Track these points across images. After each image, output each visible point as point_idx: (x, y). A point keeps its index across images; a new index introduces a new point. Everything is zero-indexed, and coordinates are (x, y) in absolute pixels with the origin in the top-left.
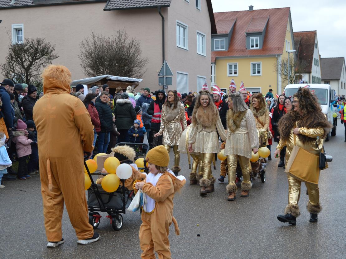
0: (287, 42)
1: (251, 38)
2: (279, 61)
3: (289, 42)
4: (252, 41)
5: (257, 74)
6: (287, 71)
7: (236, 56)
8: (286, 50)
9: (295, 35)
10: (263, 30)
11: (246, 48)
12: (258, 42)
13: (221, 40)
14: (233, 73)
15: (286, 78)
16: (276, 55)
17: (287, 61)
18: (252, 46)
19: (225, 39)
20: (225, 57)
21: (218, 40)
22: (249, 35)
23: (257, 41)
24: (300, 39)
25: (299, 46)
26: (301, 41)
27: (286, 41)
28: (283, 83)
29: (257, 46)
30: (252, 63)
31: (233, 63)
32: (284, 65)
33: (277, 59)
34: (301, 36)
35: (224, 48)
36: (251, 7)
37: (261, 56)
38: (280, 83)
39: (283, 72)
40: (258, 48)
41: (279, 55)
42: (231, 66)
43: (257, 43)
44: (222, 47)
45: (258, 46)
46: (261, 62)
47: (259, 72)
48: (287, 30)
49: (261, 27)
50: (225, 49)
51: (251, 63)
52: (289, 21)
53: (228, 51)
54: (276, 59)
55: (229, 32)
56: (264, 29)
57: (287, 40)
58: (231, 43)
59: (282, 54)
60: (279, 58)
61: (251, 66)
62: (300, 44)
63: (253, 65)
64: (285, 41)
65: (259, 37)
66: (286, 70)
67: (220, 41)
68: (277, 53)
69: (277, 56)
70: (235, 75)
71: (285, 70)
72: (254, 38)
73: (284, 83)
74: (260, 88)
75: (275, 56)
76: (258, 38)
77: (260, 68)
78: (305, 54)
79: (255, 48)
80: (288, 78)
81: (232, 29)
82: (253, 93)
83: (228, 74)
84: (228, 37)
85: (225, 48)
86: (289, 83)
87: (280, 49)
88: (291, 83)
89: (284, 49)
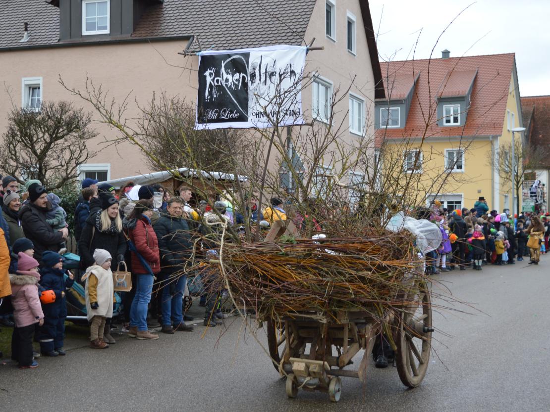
0: (510, 114)
1: (445, 107)
2: (496, 147)
3: (513, 115)
4: (448, 112)
5: (455, 170)
6: (511, 165)
8: (508, 129)
9: (523, 102)
10: (467, 93)
11: (437, 124)
12: (458, 114)
13: (392, 110)
14: (414, 167)
15: (508, 177)
16: (491, 137)
17: (510, 147)
18: (448, 121)
19: (399, 108)
20: (400, 140)
22: (442, 100)
23: (455, 112)
24: (533, 109)
25: (531, 122)
26: (533, 113)
27: (508, 112)
28: (503, 186)
29: (456, 120)
30: (447, 151)
32: (504, 154)
33: (492, 143)
34: (534, 104)
35: (397, 124)
36: (446, 53)
38: (497, 186)
39: (502, 166)
40: (458, 124)
41: (495, 137)
42: (409, 155)
43: (456, 115)
44: (395, 122)
45: (458, 120)
46: (463, 149)
47: (460, 167)
48: (509, 93)
49: (462, 87)
50: (399, 126)
51: (445, 150)
52: (512, 77)
53: (406, 130)
54: (490, 144)
55: (406, 96)
56: (469, 91)
57: (509, 110)
58: (410, 116)
59: (500, 136)
60: (495, 143)
61: (446, 156)
62: (533, 118)
63: (449, 153)
64: (506, 112)
65: (459, 105)
66: (509, 162)
67: (390, 112)
68: (490, 133)
69: (491, 139)
70: (418, 171)
71: (507, 163)
72: (452, 107)
73: (505, 186)
74: (461, 195)
75: (489, 138)
76: (458, 107)
77: (461, 159)
78: (541, 136)
79: (452, 124)
80: (512, 178)
81: (412, 90)
82: (449, 202)
83: (405, 170)
84: (404, 106)
85: (399, 123)
86: (513, 187)
87: (497, 126)
88: (517, 186)
89: (504, 126)
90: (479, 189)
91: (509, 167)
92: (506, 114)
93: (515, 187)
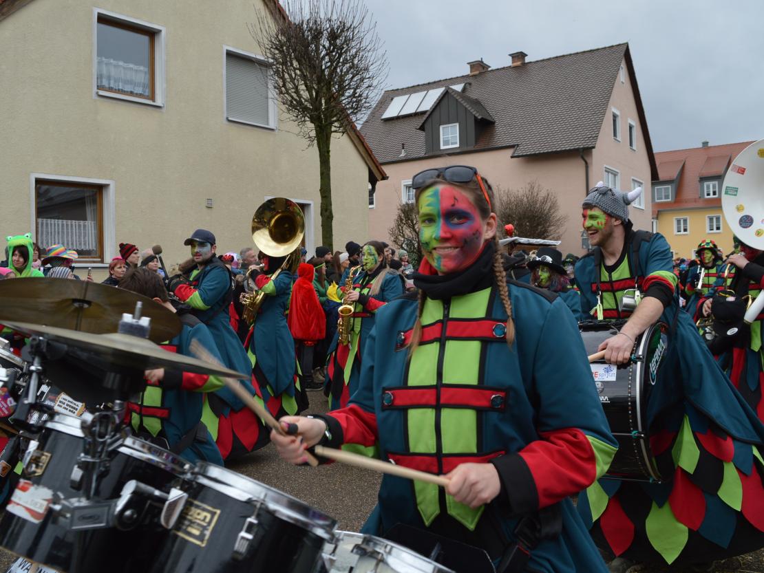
1: (706, 184)
4: (708, 187)
5: (715, 231)
7: (686, 207)
11: (700, 197)
12: (716, 189)
13: (665, 188)
14: (682, 230)
18: (708, 195)
19: (670, 186)
20: (671, 210)
21: (661, 189)
22: (703, 179)
23: (714, 187)
29: (714, 193)
31: (682, 216)
36: (705, 144)
40: (716, 196)
42: (679, 221)
43: (714, 190)
44: (667, 197)
45: (716, 193)
46: (721, 215)
47: (718, 228)
49: (719, 168)
50: (670, 200)
51: (707, 216)
53: (675, 202)
55: (675, 177)
56: (725, 171)
58: (678, 191)
61: (707, 221)
63: (710, 219)
65: (717, 182)
67: (663, 190)
70: (685, 233)
72: (711, 184)
77: (720, 222)
79: (712, 196)
81: (679, 173)
83: (675, 232)
84: (674, 185)
85: (670, 198)
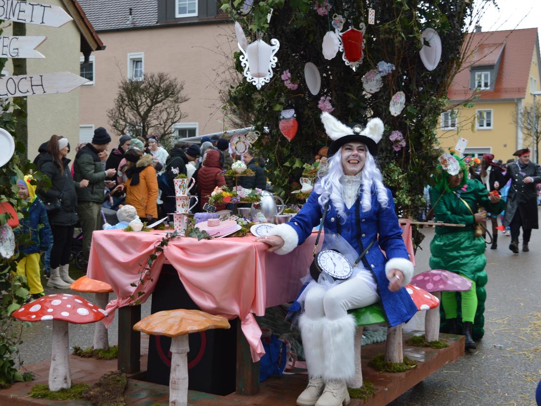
0: (533, 81)
1: (477, 74)
2: (520, 108)
3: (535, 81)
4: (480, 76)
5: (485, 127)
6: (532, 123)
7: (455, 99)
8: (531, 92)
10: (496, 62)
11: (470, 89)
12: (487, 79)
14: (450, 125)
15: (529, 133)
16: (516, 99)
17: (531, 108)
18: (480, 86)
22: (475, 68)
23: (486, 77)
27: (531, 78)
28: (525, 140)
29: (486, 85)
32: (526, 114)
33: (517, 105)
36: (478, 28)
37: (493, 100)
38: (520, 141)
39: (525, 124)
40: (488, 88)
41: (520, 100)
42: (446, 115)
43: (486, 81)
45: (488, 85)
46: (492, 110)
47: (489, 125)
48: (532, 63)
49: (493, 58)
51: (477, 110)
52: (535, 48)
54: (515, 105)
56: (498, 60)
57: (532, 77)
59: (524, 98)
60: (519, 105)
61: (477, 116)
63: (480, 113)
64: (529, 78)
66: (530, 121)
68: (516, 96)
69: (516, 101)
70: (453, 128)
71: (529, 121)
72: (483, 74)
73: (527, 141)
74: (489, 149)
75: (514, 100)
76: (488, 73)
77: (490, 118)
79: (483, 88)
80: (532, 134)
82: (479, 155)
83: (442, 127)
86: (534, 141)
87: (522, 90)
88: (537, 140)
89: (527, 90)
90: (505, 143)
91: (530, 125)
92: (529, 81)
93: (535, 142)
